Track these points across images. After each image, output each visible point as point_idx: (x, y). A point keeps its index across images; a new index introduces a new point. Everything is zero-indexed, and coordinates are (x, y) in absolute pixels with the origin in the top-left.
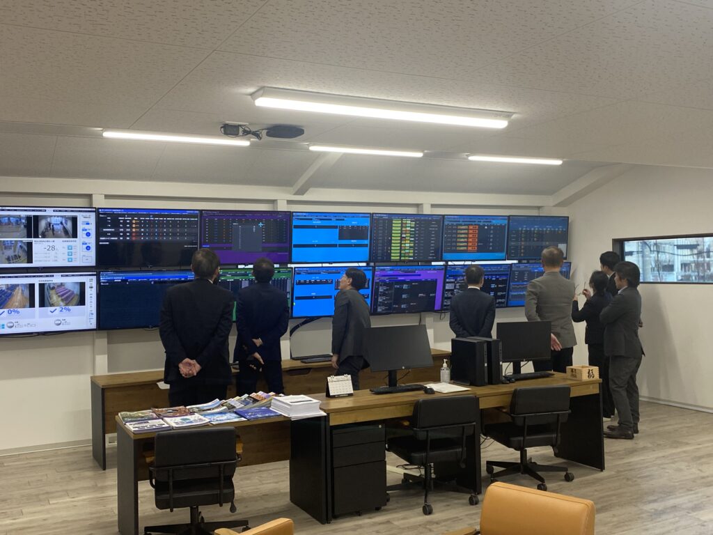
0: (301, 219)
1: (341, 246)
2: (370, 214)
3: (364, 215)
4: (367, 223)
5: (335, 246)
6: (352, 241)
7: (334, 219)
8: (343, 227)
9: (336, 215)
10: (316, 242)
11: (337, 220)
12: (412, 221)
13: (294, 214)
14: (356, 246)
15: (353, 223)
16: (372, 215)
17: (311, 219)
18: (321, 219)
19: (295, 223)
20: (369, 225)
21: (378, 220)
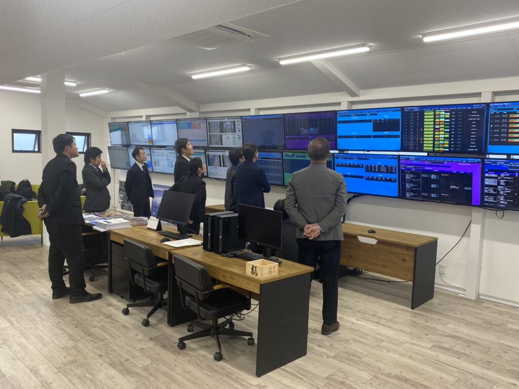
0: (343, 116)
1: (375, 137)
2: (401, 107)
3: (395, 109)
4: (398, 116)
5: (369, 137)
6: (385, 132)
7: (368, 114)
8: (376, 120)
9: (369, 110)
10: (354, 133)
11: (371, 115)
12: (446, 112)
13: (338, 112)
14: (389, 136)
15: (385, 116)
16: (403, 108)
17: (350, 116)
18: (357, 115)
19: (339, 119)
20: (400, 118)
21: (409, 113)
